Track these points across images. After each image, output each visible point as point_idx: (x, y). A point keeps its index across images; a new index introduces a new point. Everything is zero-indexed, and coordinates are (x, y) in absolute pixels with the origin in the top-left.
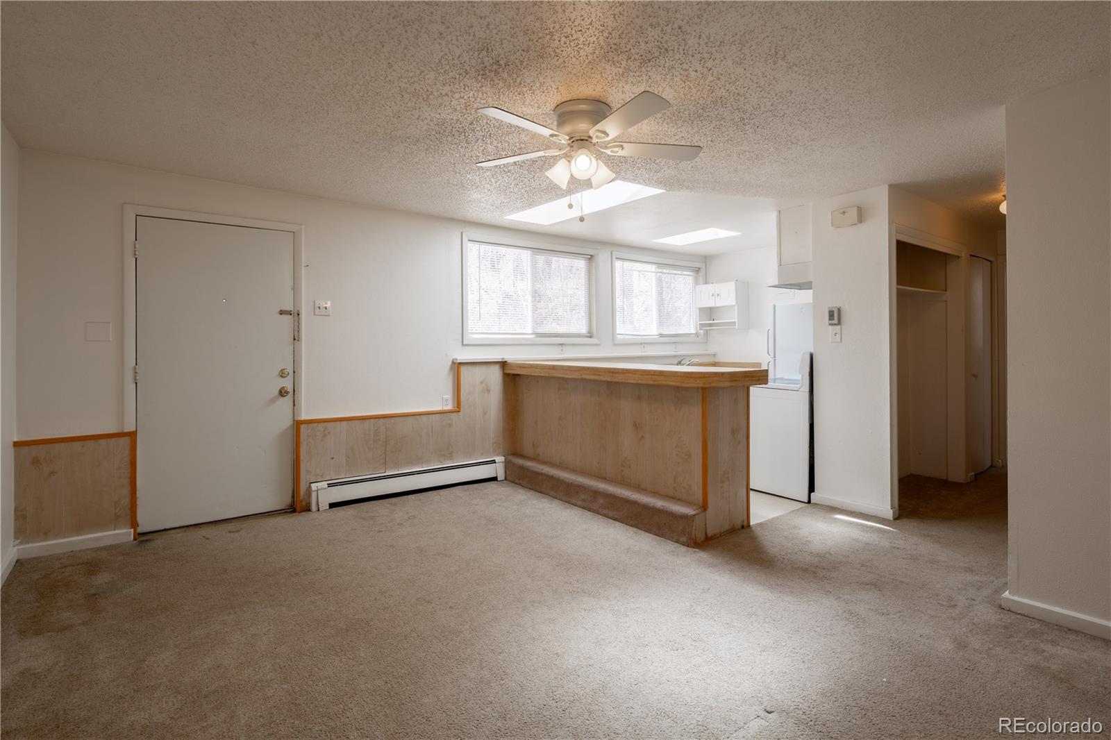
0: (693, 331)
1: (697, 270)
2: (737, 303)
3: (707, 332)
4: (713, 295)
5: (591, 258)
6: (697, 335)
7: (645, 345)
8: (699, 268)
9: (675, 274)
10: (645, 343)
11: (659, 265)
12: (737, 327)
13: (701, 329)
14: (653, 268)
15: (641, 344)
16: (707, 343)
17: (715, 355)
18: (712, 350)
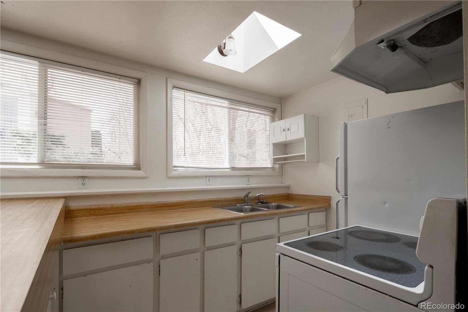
0: (270, 166)
1: (274, 111)
2: (305, 136)
3: (282, 167)
4: (284, 130)
5: (138, 83)
6: (273, 168)
7: (211, 179)
8: (275, 109)
9: (250, 112)
10: (209, 176)
11: (232, 101)
12: (306, 160)
13: (275, 164)
14: (226, 103)
15: (206, 177)
16: (282, 176)
17: (289, 187)
18: (287, 183)
